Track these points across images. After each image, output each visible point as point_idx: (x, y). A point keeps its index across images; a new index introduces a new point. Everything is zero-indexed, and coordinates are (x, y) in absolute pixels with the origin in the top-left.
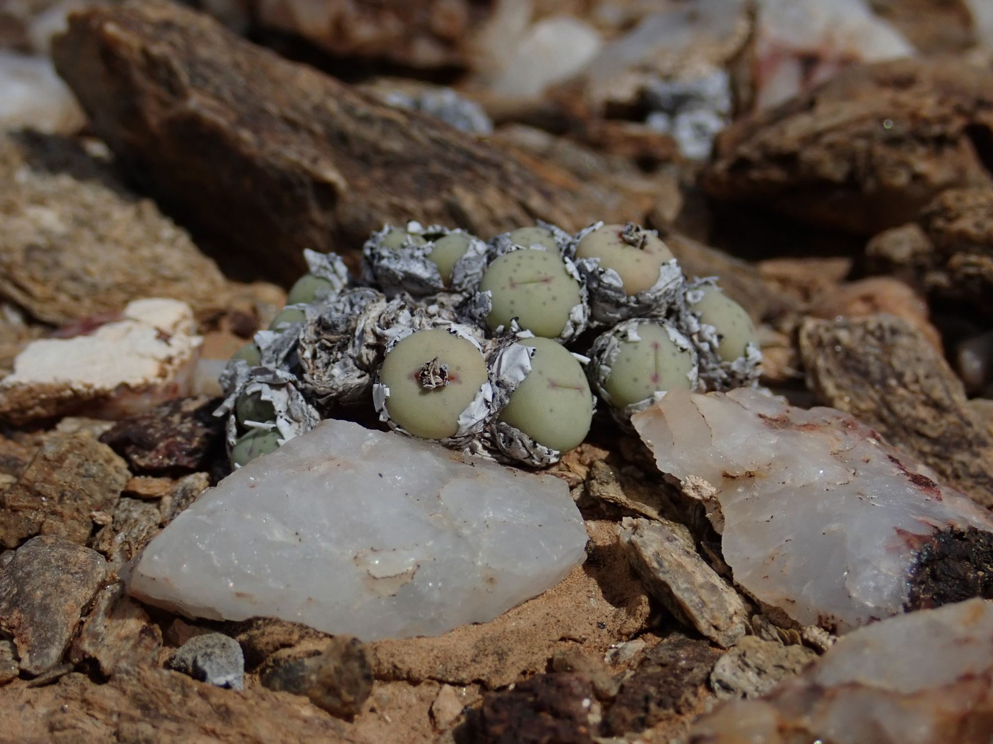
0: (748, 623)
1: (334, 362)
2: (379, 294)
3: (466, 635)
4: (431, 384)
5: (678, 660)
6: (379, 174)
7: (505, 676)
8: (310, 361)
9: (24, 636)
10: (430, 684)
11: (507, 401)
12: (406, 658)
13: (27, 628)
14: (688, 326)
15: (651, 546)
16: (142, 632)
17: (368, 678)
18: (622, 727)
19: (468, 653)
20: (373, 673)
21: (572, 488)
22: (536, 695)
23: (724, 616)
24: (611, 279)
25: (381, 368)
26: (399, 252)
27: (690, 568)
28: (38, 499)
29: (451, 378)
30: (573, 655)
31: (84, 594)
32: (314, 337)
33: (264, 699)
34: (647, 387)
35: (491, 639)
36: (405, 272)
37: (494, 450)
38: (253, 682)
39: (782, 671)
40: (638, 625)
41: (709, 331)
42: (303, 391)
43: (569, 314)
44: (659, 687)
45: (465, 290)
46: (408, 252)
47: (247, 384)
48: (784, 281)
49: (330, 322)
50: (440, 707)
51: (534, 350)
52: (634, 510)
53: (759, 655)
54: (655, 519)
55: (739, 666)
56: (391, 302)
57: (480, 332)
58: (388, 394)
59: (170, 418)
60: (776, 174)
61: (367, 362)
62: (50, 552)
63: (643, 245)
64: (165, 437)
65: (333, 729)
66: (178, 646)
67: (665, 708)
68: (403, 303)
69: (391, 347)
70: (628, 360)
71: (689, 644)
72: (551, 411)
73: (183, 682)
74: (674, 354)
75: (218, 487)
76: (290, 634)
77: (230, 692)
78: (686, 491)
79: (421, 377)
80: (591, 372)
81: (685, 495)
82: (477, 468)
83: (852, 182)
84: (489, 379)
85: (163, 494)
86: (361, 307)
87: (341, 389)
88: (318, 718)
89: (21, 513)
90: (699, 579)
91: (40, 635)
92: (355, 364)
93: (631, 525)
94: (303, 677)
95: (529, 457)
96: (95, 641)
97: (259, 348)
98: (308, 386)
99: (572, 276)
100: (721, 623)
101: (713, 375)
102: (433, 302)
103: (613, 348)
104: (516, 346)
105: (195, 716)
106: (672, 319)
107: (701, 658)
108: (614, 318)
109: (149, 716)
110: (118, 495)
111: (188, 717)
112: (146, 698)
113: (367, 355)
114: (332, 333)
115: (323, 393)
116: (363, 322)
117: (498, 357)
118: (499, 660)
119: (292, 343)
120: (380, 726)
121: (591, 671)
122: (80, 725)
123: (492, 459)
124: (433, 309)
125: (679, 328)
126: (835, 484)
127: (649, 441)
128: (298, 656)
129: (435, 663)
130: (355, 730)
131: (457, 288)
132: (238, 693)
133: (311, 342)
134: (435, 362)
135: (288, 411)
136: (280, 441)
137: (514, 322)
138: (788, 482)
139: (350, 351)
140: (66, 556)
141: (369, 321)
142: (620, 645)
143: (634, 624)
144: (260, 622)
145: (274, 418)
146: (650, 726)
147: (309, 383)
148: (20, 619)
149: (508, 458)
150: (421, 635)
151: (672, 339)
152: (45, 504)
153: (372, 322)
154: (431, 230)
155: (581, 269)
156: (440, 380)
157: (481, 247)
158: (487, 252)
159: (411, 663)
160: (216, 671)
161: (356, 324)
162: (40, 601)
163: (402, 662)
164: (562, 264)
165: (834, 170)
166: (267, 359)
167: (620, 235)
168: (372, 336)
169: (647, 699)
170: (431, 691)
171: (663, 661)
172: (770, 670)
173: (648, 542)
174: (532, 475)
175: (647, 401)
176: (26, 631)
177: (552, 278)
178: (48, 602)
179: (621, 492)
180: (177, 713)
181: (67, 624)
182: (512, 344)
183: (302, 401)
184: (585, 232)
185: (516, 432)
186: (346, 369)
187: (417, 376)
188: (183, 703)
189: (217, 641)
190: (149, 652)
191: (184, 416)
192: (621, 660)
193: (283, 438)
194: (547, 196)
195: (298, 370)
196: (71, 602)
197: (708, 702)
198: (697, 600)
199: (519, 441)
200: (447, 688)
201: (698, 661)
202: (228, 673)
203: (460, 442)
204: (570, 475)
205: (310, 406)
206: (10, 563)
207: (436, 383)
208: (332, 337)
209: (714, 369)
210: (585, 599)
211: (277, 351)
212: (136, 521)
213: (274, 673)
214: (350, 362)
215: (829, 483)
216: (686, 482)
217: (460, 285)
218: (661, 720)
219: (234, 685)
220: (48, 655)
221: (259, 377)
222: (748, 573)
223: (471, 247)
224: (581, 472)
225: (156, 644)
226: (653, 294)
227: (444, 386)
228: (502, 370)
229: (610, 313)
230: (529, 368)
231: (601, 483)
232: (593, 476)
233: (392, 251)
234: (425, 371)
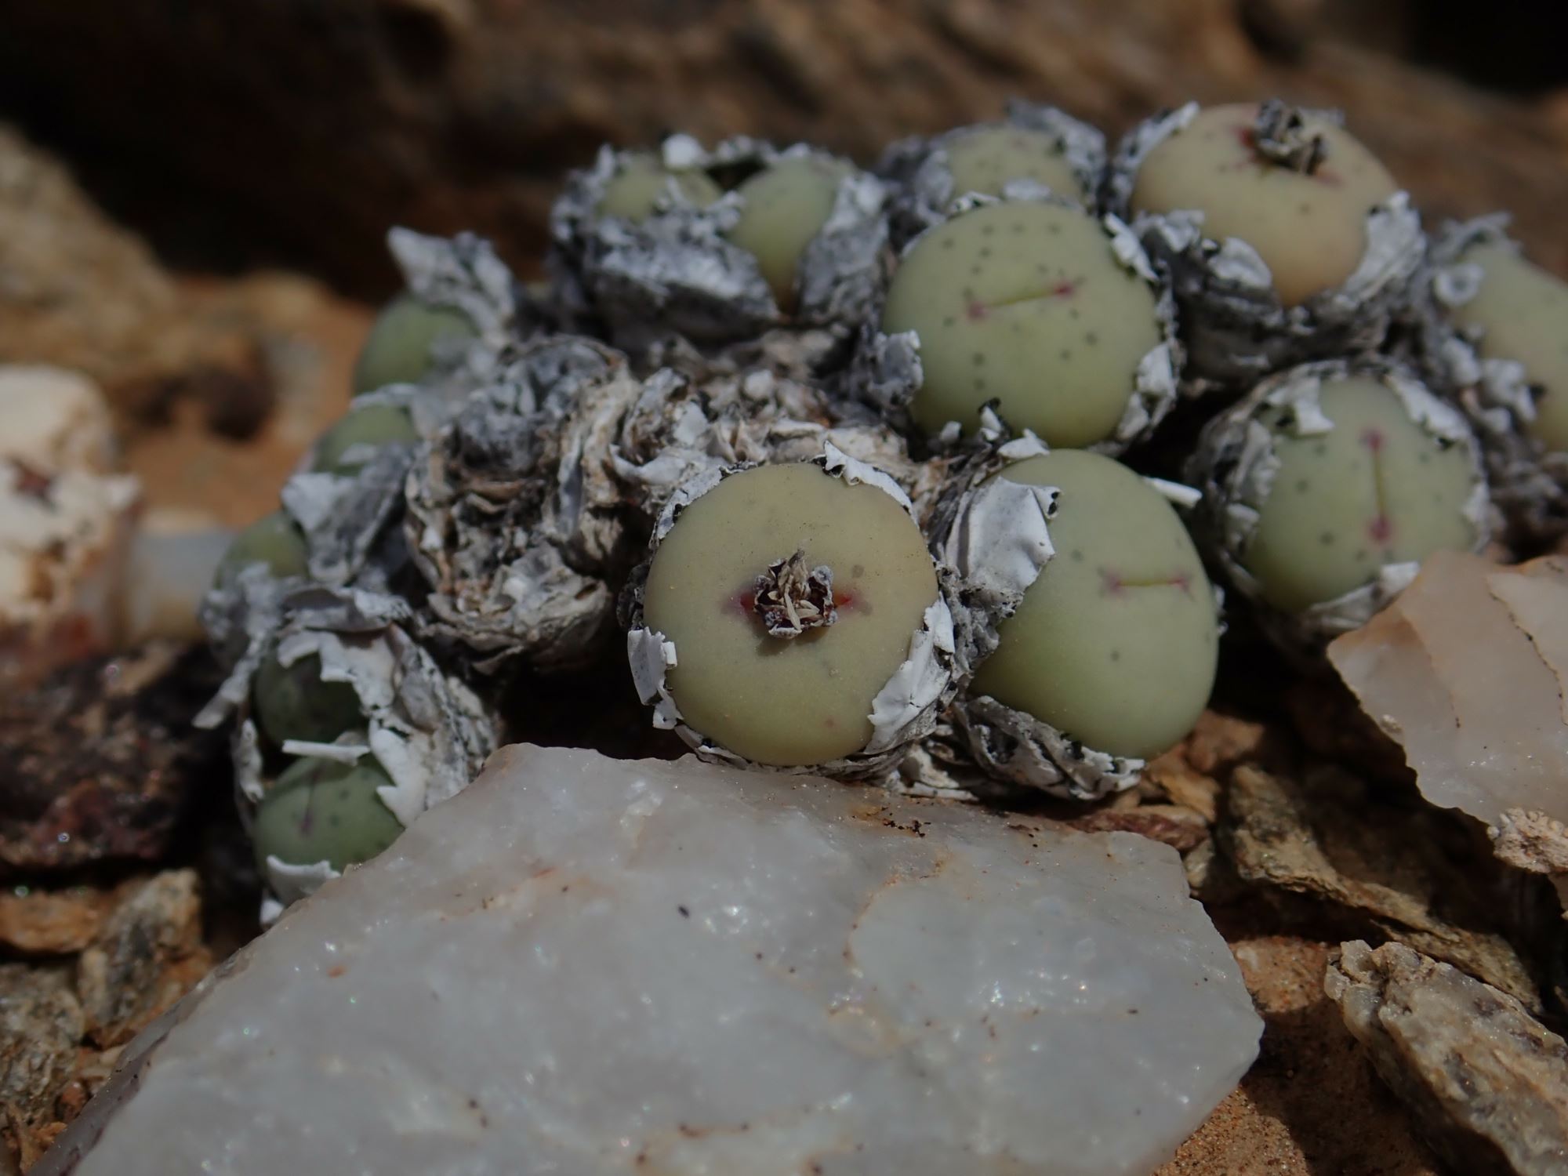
1: (508, 561)
2: (610, 353)
4: (787, 623)
8: (441, 556)
11: (994, 642)
14: (1449, 366)
15: (1437, 1036)
21: (1184, 853)
24: (1239, 266)
25: (642, 579)
26: (649, 227)
27: (1548, 1089)
29: (844, 601)
32: (446, 490)
34: (1361, 555)
36: (672, 286)
37: (965, 767)
41: (1506, 377)
42: (431, 644)
43: (1135, 377)
45: (838, 318)
46: (672, 225)
47: (279, 634)
49: (485, 447)
52: (1364, 909)
54: (1421, 931)
56: (649, 382)
57: (894, 444)
58: (672, 660)
59: (76, 722)
61: (597, 554)
63: (1310, 162)
64: (70, 778)
68: (678, 382)
69: (666, 522)
70: (1302, 486)
72: (1115, 656)
74: (1424, 458)
78: (1504, 853)
79: (758, 607)
80: (1204, 526)
81: (1503, 863)
82: (933, 843)
84: (940, 586)
85: (80, 944)
86: (565, 401)
87: (535, 635)
92: (567, 562)
95: (1061, 783)
97: (298, 527)
98: (446, 629)
99: (1131, 271)
101: (1521, 491)
102: (752, 360)
103: (1259, 456)
104: (1001, 484)
106: (1400, 349)
108: (1250, 368)
113: (597, 534)
114: (496, 479)
115: (488, 647)
116: (576, 442)
117: (958, 521)
119: (386, 505)
123: (962, 795)
124: (759, 383)
125: (1423, 374)
127: (1387, 718)
131: (818, 317)
133: (439, 505)
134: (797, 567)
135: (398, 704)
136: (384, 791)
137: (988, 415)
139: (548, 526)
141: (592, 441)
145: (360, 727)
147: (445, 622)
149: (1002, 783)
151: (1415, 414)
153: (600, 442)
154: (726, 153)
155: (1152, 244)
156: (812, 611)
157: (869, 193)
158: (887, 205)
161: (559, 449)
164: (1100, 238)
166: (321, 555)
167: (1250, 139)
168: (606, 484)
173: (1429, 1027)
174: (1077, 835)
175: (1363, 592)
177: (1080, 281)
179: (1319, 859)
182: (989, 477)
183: (432, 672)
184: (1150, 135)
185: (1024, 722)
186: (542, 579)
187: (746, 602)
191: (115, 710)
193: (389, 780)
195: (410, 584)
199: (1033, 746)
203: (879, 763)
204: (1174, 815)
205: (454, 682)
207: (802, 621)
208: (495, 487)
209: (1523, 478)
211: (347, 532)
212: (21, 1039)
214: (552, 556)
216: (1501, 827)
217: (823, 306)
221: (308, 616)
223: (843, 200)
224: (1198, 800)
226: (1352, 295)
227: (823, 625)
228: (972, 558)
229: (1241, 354)
230: (1048, 550)
231: (1265, 839)
232: (1236, 813)
233: (631, 226)
234: (767, 591)
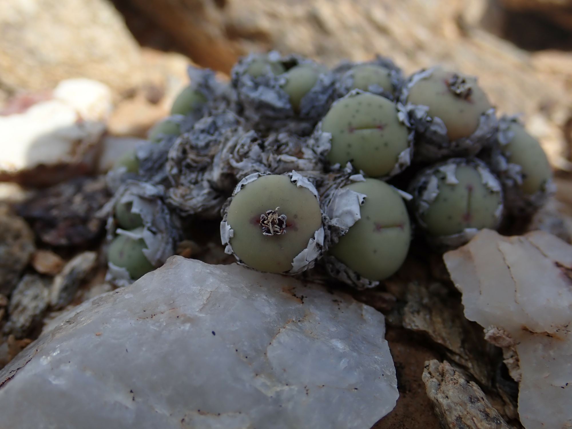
1: (195, 183)
2: (240, 120)
4: (269, 232)
11: (337, 241)
14: (498, 165)
24: (438, 127)
29: (289, 226)
32: (181, 155)
34: (459, 224)
36: (261, 101)
42: (168, 206)
43: (398, 158)
45: (312, 118)
48: (554, 72)
49: (195, 145)
58: (232, 236)
63: (466, 95)
69: (239, 187)
70: (445, 200)
72: (375, 251)
74: (484, 197)
78: (486, 338)
79: (261, 224)
84: (322, 223)
92: (212, 187)
95: (353, 284)
97: (138, 158)
98: (173, 202)
99: (402, 124)
104: (348, 189)
108: (436, 157)
114: (197, 155)
117: (333, 199)
131: (305, 116)
134: (274, 215)
135: (154, 223)
136: (144, 250)
137: (349, 165)
139: (208, 175)
145: (142, 226)
147: (172, 199)
151: (484, 180)
153: (227, 152)
155: (411, 115)
156: (278, 229)
157: (327, 79)
158: (332, 84)
161: (215, 151)
164: (394, 112)
167: (448, 85)
175: (458, 235)
177: (386, 125)
182: (345, 185)
183: (167, 214)
185: (342, 267)
193: (147, 248)
199: (344, 273)
207: (274, 231)
208: (196, 158)
214: (208, 185)
216: (488, 330)
217: (308, 114)
223: (319, 81)
227: (281, 234)
228: (334, 213)
230: (359, 217)
231: (413, 313)
232: (406, 300)
233: (253, 79)
234: (264, 220)
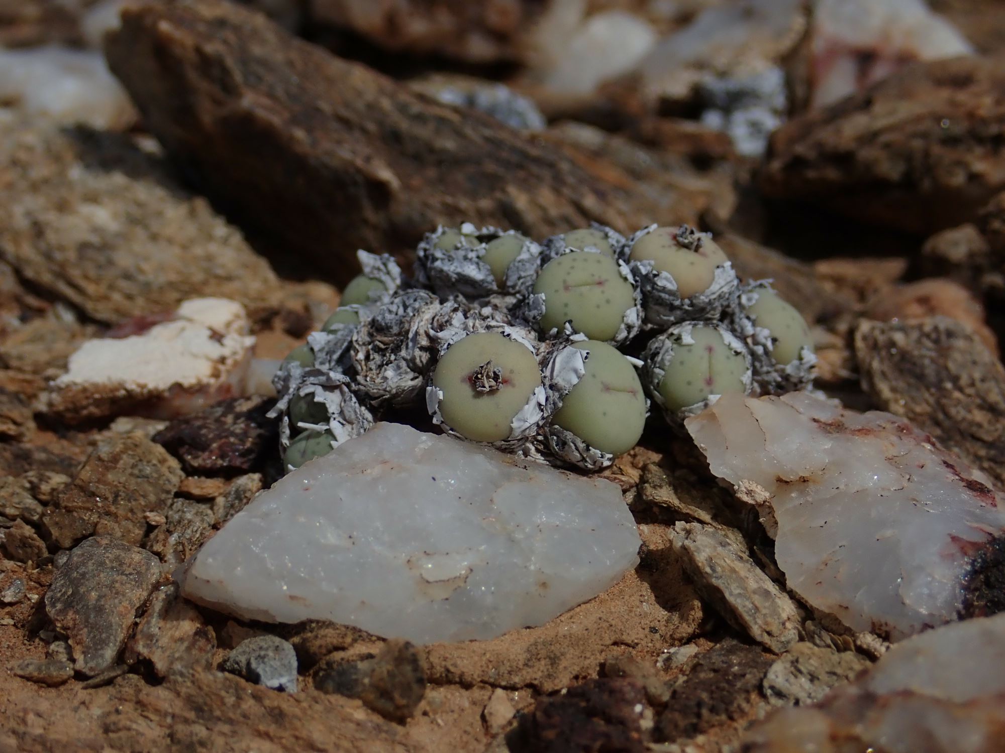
0: (801, 629)
1: (387, 364)
2: (433, 296)
3: (519, 639)
4: (484, 387)
5: (731, 665)
6: (432, 173)
7: (557, 681)
8: (363, 363)
9: (79, 637)
10: (482, 688)
11: (560, 405)
12: (459, 662)
13: (82, 629)
15: (704, 551)
16: (196, 634)
17: (421, 682)
18: (674, 733)
19: (520, 657)
20: (425, 677)
21: (625, 492)
22: (588, 701)
23: (777, 622)
24: (666, 281)
25: (434, 371)
26: (452, 253)
27: (743, 573)
28: (92, 499)
29: (505, 382)
30: (626, 660)
31: (138, 595)
32: (368, 339)
33: (317, 702)
34: (701, 390)
35: (544, 643)
36: (458, 274)
37: (547, 452)
38: (306, 685)
39: (835, 678)
40: (690, 630)
41: (763, 334)
42: (356, 393)
43: (623, 317)
44: (712, 692)
45: (519, 292)
46: (461, 253)
47: (301, 385)
50: (492, 711)
51: (588, 353)
52: (688, 514)
53: (812, 661)
54: (708, 524)
55: (792, 673)
56: (445, 305)
57: (533, 334)
58: (441, 397)
59: (223, 419)
60: (832, 174)
61: (420, 365)
62: (105, 553)
63: (697, 248)
64: (219, 437)
65: (386, 732)
66: (232, 648)
67: (717, 714)
68: (456, 306)
69: (444, 350)
70: (682, 363)
71: (742, 650)
72: (605, 414)
73: (237, 684)
74: (728, 358)
75: (271, 490)
76: (343, 638)
77: (283, 694)
78: (739, 495)
79: (474, 380)
80: (644, 374)
81: (739, 499)
82: (529, 472)
83: (909, 182)
84: (542, 382)
85: (216, 494)
86: (414, 309)
87: (394, 391)
88: (371, 721)
89: (75, 514)
90: (752, 584)
91: (95, 636)
92: (408, 366)
93: (684, 529)
94: (356, 680)
95: (582, 461)
96: (149, 642)
99: (626, 279)
100: (774, 629)
101: (766, 378)
102: (486, 304)
103: (667, 351)
104: (569, 349)
105: (249, 718)
106: (726, 322)
107: (754, 664)
108: (668, 320)
109: (203, 718)
110: (172, 496)
111: (242, 719)
112: (201, 700)
113: (420, 357)
115: (376, 396)
116: (417, 324)
117: (552, 360)
118: (552, 664)
119: (346, 344)
120: (432, 730)
121: (644, 676)
122: (134, 726)
123: (545, 462)
124: (487, 311)
125: (733, 331)
126: (889, 490)
127: (702, 445)
128: (351, 658)
129: (488, 667)
130: (408, 733)
131: (511, 290)
132: (291, 696)
133: (364, 344)
134: (489, 366)
135: (342, 413)
136: (333, 443)
137: (567, 325)
138: (842, 487)
139: (403, 353)
140: (121, 557)
141: (422, 323)
142: (672, 650)
143: (687, 629)
144: (314, 625)
145: (327, 420)
146: (702, 732)
147: (362, 385)
148: (74, 620)
149: (561, 461)
150: (473, 639)
152: (100, 504)
154: (485, 231)
155: (635, 272)
156: (493, 383)
159: (464, 667)
160: (269, 673)
162: (94, 602)
163: (455, 665)
164: (616, 267)
165: (891, 170)
166: (320, 360)
167: (675, 237)
168: (426, 339)
169: (700, 704)
170: (483, 695)
171: (716, 667)
172: (824, 677)
173: (702, 548)
174: (585, 478)
175: (701, 404)
176: (81, 632)
177: (606, 280)
178: (102, 603)
179: (674, 497)
180: (231, 715)
181: (122, 625)
182: (565, 347)
184: (639, 234)
185: (569, 435)
186: (399, 372)
187: (470, 379)
188: (236, 706)
189: (270, 643)
190: (203, 654)
191: (238, 416)
192: (673, 665)
194: (601, 195)
195: (351, 371)
196: (126, 604)
197: (761, 709)
198: (750, 606)
199: (572, 445)
200: (499, 691)
201: (751, 667)
202: (281, 676)
203: (513, 445)
204: (623, 478)
205: (363, 408)
206: (65, 563)
207: (490, 387)
208: (385, 339)
209: (768, 372)
210: (638, 603)
211: (330, 353)
212: (190, 521)
213: (327, 676)
214: (403, 364)
215: (883, 489)
216: (739, 486)
217: (513, 287)
218: (713, 726)
219: (287, 687)
220: (102, 656)
221: (312, 379)
222: (802, 579)
224: (634, 475)
225: (210, 646)
226: (707, 297)
227: (497, 389)
228: (555, 373)
229: (664, 316)
230: (583, 372)
231: (654, 487)
232: (646, 479)
233: (446, 252)
234: (478, 374)
